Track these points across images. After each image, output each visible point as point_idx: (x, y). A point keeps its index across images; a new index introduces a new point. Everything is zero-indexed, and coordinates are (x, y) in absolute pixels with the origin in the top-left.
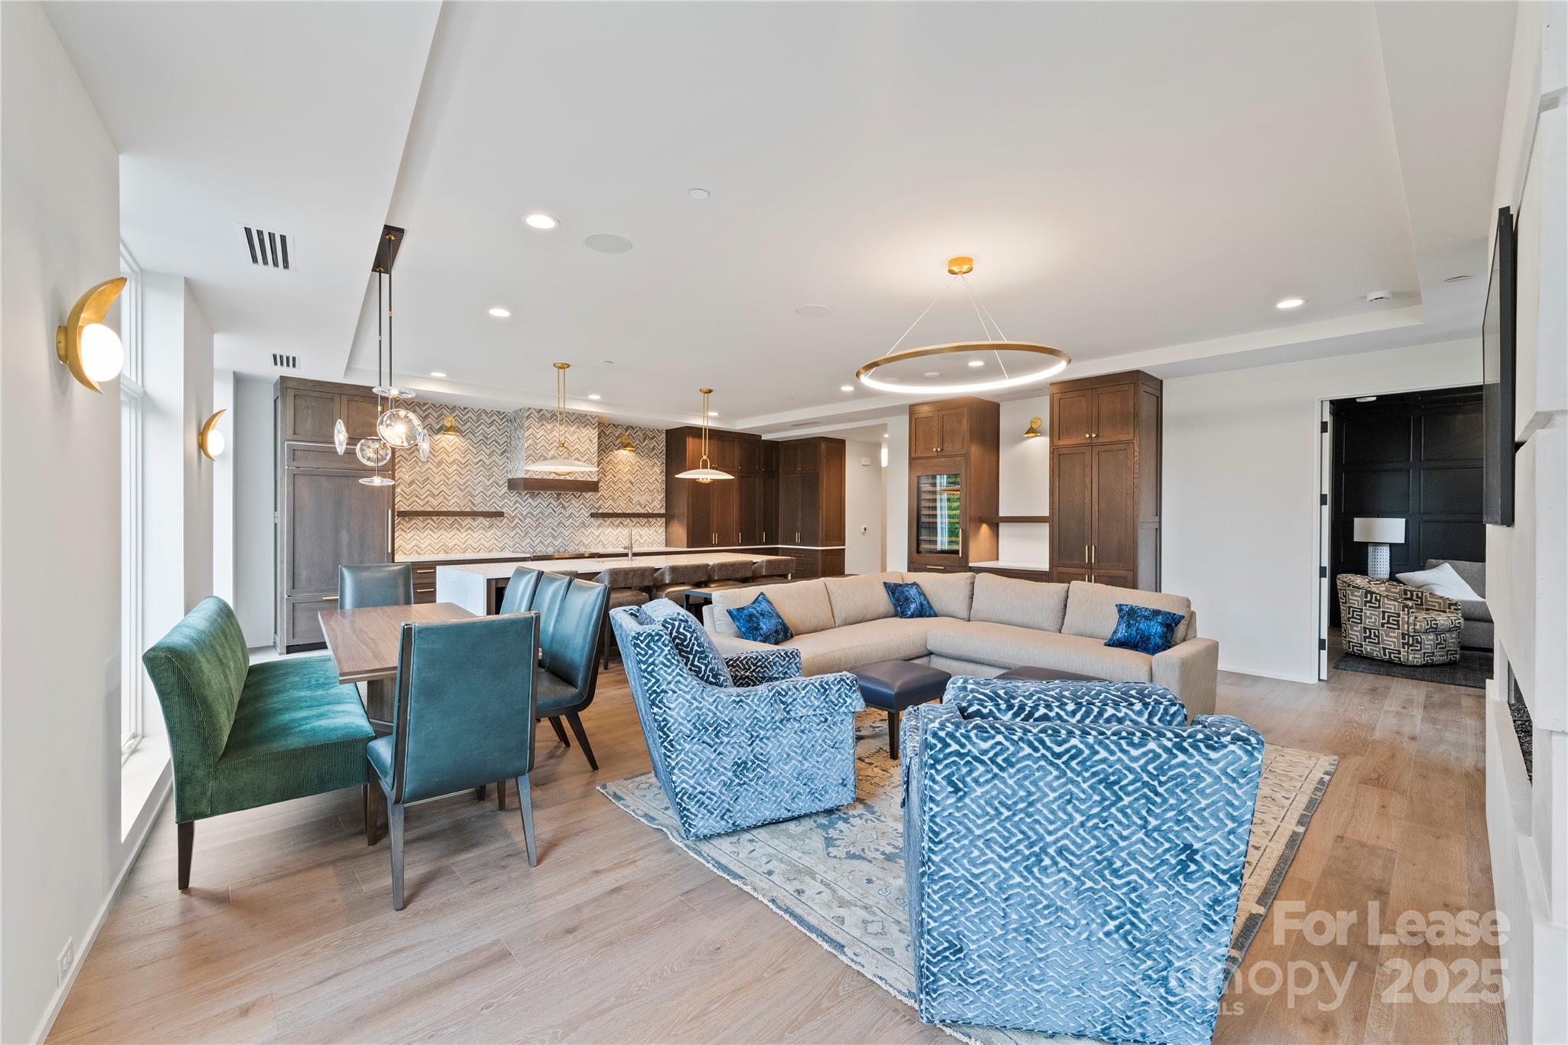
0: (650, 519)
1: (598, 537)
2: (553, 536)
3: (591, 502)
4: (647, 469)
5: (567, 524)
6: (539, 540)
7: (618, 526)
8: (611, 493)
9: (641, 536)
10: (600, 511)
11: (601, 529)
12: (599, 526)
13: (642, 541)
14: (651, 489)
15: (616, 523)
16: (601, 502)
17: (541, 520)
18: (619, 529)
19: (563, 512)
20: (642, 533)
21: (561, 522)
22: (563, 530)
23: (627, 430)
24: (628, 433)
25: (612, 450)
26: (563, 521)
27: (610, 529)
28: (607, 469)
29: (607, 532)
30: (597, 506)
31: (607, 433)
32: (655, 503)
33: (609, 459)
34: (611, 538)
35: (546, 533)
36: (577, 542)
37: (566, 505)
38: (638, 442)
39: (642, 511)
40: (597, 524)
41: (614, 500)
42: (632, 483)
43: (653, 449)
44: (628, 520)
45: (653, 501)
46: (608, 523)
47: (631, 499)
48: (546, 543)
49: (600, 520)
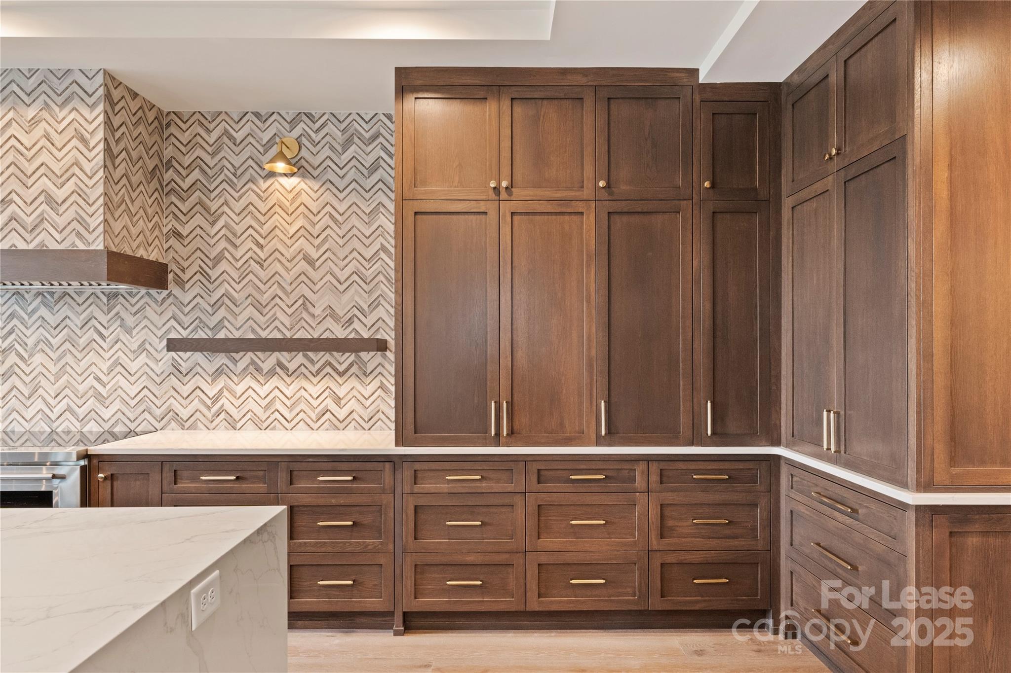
0: (363, 354)
1: (216, 399)
2: (99, 397)
3: (197, 313)
4: (354, 220)
5: (133, 367)
6: (63, 406)
7: (272, 373)
8: (250, 290)
9: (338, 400)
10: (221, 335)
11: (222, 382)
12: (218, 373)
13: (342, 414)
14: (369, 274)
15: (266, 367)
16: (222, 312)
17: (69, 358)
18: (275, 382)
19: (124, 337)
20: (341, 392)
21: (117, 363)
22: (123, 383)
23: (293, 123)
24: (297, 131)
25: (252, 180)
26: (124, 360)
27: (249, 381)
28: (239, 229)
29: (239, 389)
30: (213, 322)
31: (239, 136)
32: (380, 312)
33: (243, 202)
34: (251, 405)
35: (81, 388)
36: (158, 412)
37: (130, 321)
38: (326, 152)
39: (340, 333)
40: (211, 368)
41: (259, 307)
42: (311, 262)
43: (374, 168)
44: (300, 358)
45: (374, 305)
46: (241, 365)
47: (306, 303)
48: (81, 412)
49: (221, 359)
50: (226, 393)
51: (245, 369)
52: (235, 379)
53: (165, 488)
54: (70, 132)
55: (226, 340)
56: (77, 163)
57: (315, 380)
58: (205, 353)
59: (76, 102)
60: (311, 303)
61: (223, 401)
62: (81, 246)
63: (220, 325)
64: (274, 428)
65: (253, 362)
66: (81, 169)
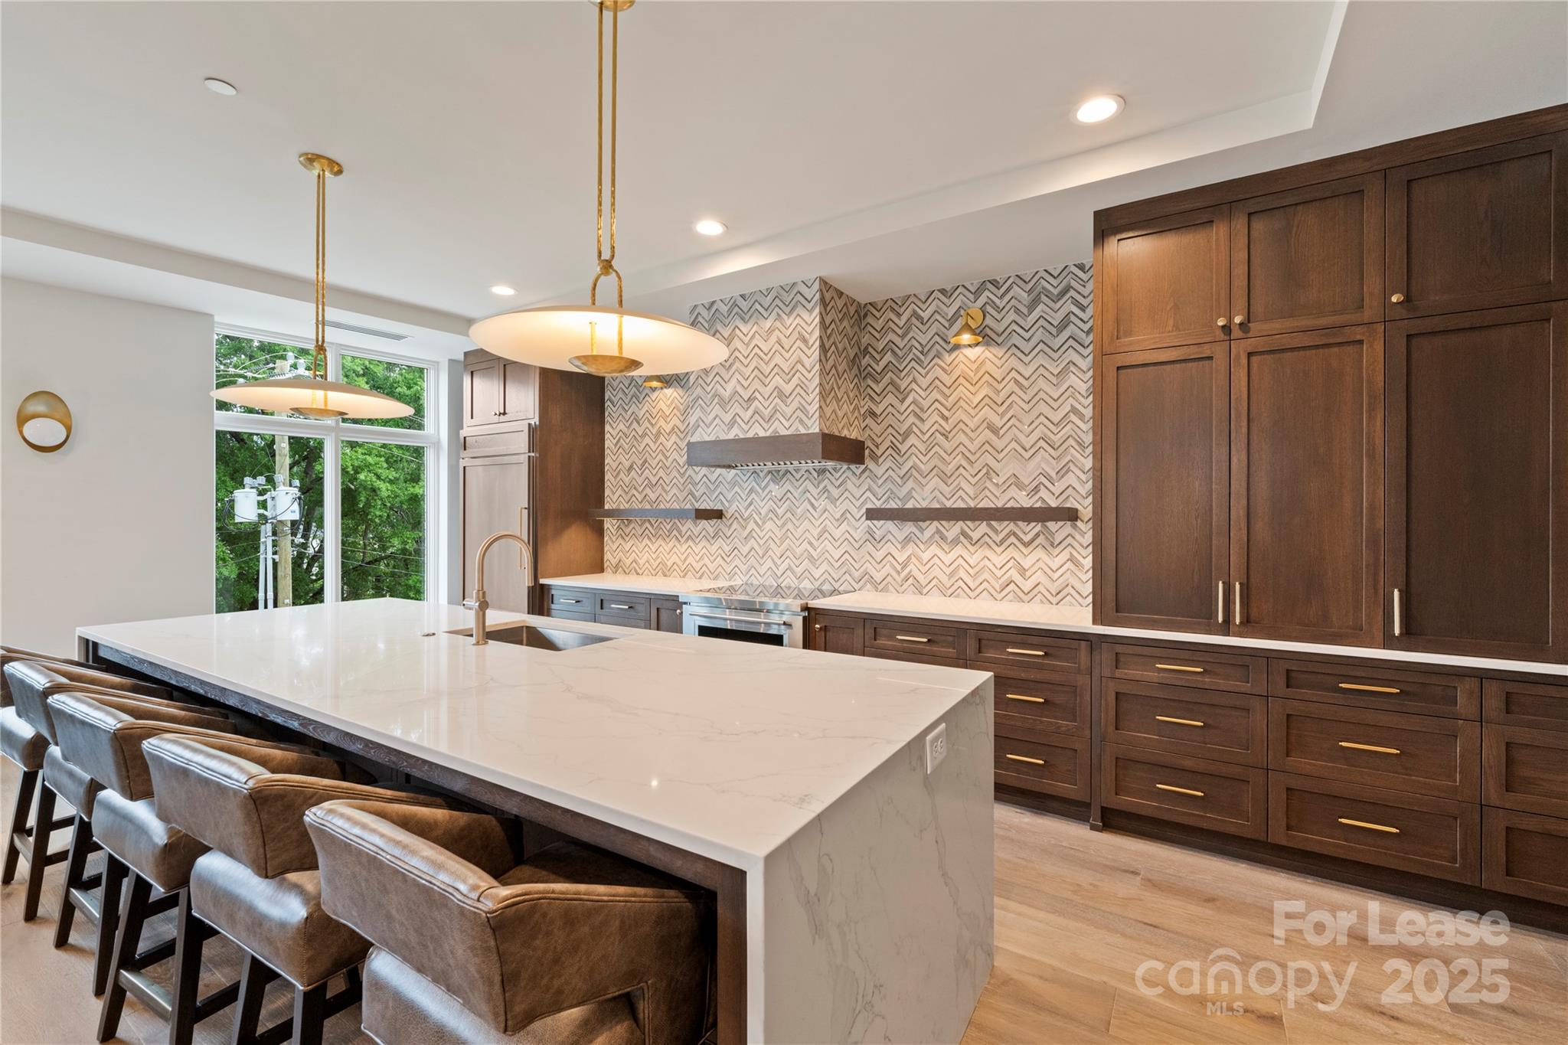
0: (1051, 525)
1: (905, 566)
2: (811, 558)
3: (889, 485)
4: (1042, 383)
5: (837, 533)
6: (785, 565)
7: (955, 542)
8: (935, 461)
9: (1022, 571)
10: (909, 505)
11: (910, 549)
12: (907, 540)
13: (1027, 586)
14: (1057, 439)
15: (950, 535)
16: (910, 484)
17: (789, 526)
18: (959, 550)
19: (830, 507)
20: (1027, 563)
21: (825, 530)
22: (830, 548)
23: (977, 293)
24: (982, 300)
25: (938, 356)
26: (831, 528)
27: (934, 549)
28: (925, 404)
29: (926, 556)
30: (902, 492)
31: (925, 315)
32: (1070, 479)
33: (930, 378)
34: (936, 572)
35: (799, 551)
36: (857, 574)
37: (835, 492)
38: (1012, 316)
39: (1025, 501)
40: (901, 536)
41: (945, 477)
42: (994, 430)
43: (1064, 324)
44: (983, 528)
45: (1063, 472)
46: (928, 533)
47: (990, 472)
48: (799, 571)
49: (909, 527)
50: (914, 559)
51: (930, 537)
52: (922, 546)
53: (866, 644)
54: (796, 335)
55: (915, 510)
56: (800, 361)
57: (999, 550)
58: (895, 522)
59: (799, 310)
60: (994, 472)
61: (911, 567)
62: (803, 431)
63: (909, 496)
64: (958, 596)
65: (938, 531)
66: (803, 366)
